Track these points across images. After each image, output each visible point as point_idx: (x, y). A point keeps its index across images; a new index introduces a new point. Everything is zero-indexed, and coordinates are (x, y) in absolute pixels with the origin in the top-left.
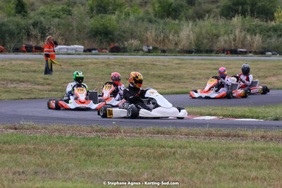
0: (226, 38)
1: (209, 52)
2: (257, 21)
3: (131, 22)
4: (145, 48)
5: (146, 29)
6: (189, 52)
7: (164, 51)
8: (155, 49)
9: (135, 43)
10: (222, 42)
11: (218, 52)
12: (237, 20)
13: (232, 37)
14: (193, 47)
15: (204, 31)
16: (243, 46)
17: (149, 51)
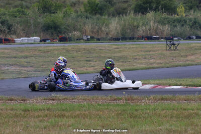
0: (144, 28)
1: (132, 39)
2: (165, 15)
3: (73, 19)
4: (85, 38)
5: (85, 24)
6: (117, 39)
7: (99, 40)
8: (92, 38)
9: (77, 34)
10: (141, 31)
11: (138, 39)
12: (150, 15)
13: (148, 27)
14: (120, 36)
15: (127, 24)
16: (156, 34)
17: (88, 40)
